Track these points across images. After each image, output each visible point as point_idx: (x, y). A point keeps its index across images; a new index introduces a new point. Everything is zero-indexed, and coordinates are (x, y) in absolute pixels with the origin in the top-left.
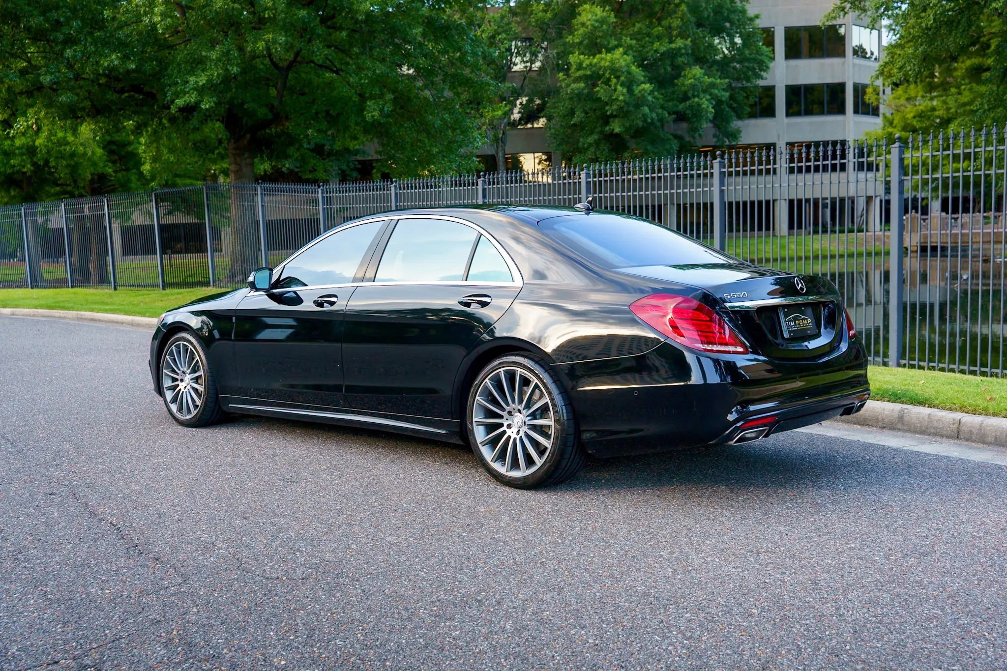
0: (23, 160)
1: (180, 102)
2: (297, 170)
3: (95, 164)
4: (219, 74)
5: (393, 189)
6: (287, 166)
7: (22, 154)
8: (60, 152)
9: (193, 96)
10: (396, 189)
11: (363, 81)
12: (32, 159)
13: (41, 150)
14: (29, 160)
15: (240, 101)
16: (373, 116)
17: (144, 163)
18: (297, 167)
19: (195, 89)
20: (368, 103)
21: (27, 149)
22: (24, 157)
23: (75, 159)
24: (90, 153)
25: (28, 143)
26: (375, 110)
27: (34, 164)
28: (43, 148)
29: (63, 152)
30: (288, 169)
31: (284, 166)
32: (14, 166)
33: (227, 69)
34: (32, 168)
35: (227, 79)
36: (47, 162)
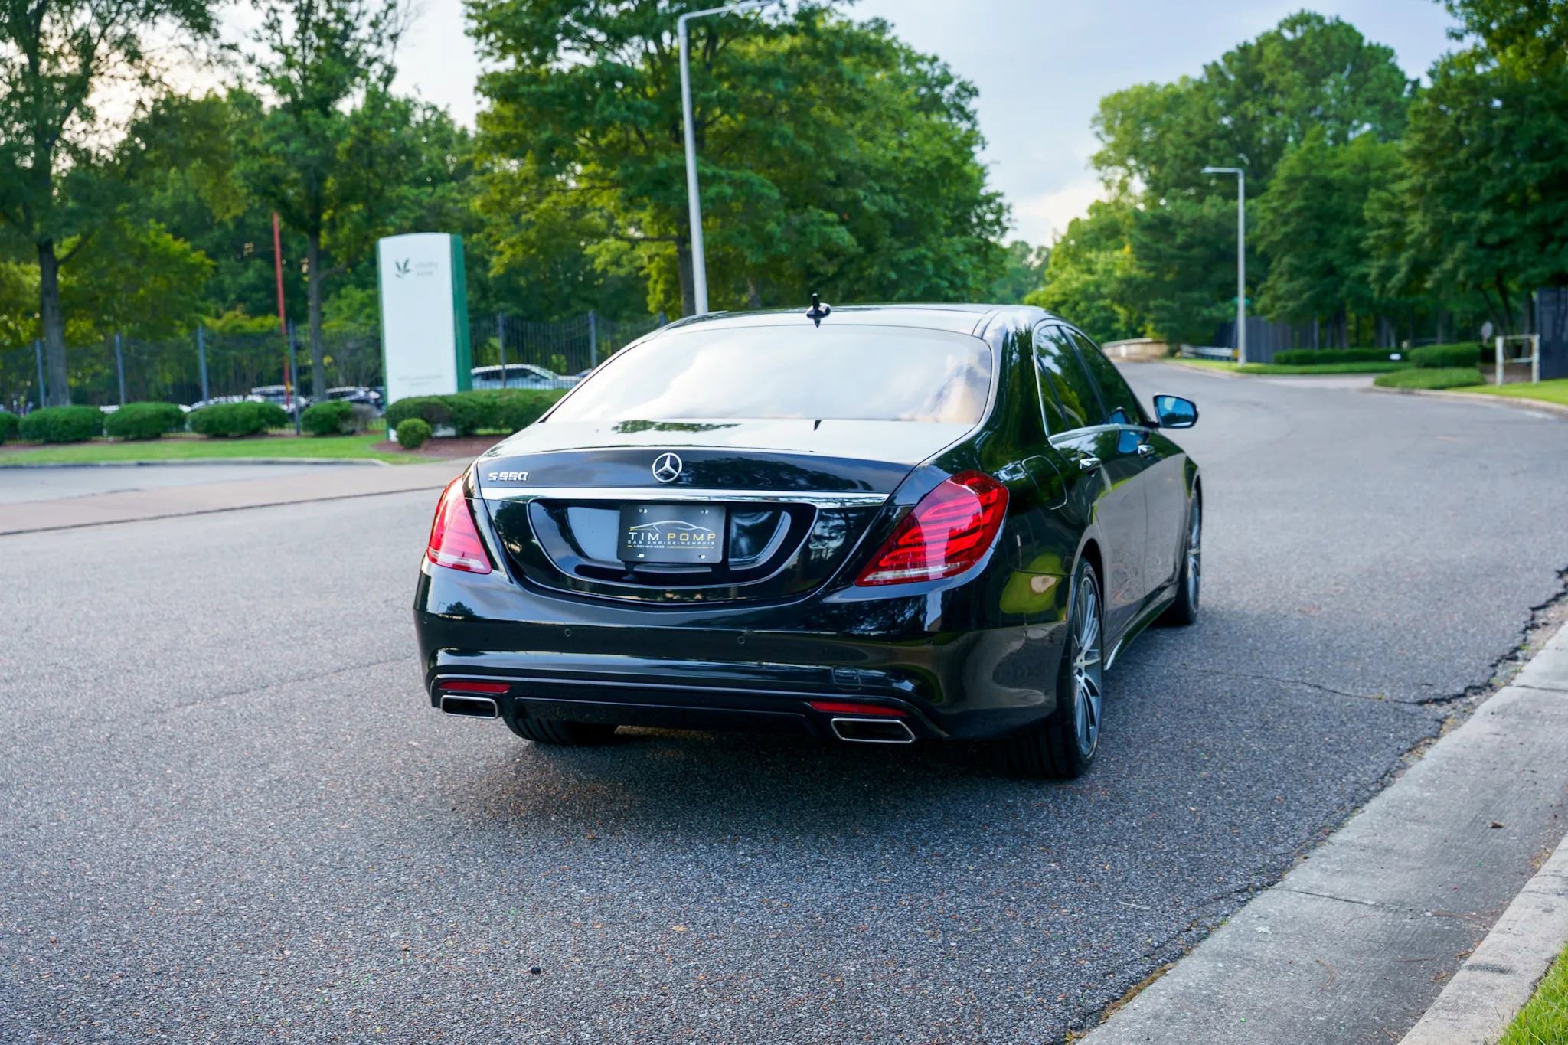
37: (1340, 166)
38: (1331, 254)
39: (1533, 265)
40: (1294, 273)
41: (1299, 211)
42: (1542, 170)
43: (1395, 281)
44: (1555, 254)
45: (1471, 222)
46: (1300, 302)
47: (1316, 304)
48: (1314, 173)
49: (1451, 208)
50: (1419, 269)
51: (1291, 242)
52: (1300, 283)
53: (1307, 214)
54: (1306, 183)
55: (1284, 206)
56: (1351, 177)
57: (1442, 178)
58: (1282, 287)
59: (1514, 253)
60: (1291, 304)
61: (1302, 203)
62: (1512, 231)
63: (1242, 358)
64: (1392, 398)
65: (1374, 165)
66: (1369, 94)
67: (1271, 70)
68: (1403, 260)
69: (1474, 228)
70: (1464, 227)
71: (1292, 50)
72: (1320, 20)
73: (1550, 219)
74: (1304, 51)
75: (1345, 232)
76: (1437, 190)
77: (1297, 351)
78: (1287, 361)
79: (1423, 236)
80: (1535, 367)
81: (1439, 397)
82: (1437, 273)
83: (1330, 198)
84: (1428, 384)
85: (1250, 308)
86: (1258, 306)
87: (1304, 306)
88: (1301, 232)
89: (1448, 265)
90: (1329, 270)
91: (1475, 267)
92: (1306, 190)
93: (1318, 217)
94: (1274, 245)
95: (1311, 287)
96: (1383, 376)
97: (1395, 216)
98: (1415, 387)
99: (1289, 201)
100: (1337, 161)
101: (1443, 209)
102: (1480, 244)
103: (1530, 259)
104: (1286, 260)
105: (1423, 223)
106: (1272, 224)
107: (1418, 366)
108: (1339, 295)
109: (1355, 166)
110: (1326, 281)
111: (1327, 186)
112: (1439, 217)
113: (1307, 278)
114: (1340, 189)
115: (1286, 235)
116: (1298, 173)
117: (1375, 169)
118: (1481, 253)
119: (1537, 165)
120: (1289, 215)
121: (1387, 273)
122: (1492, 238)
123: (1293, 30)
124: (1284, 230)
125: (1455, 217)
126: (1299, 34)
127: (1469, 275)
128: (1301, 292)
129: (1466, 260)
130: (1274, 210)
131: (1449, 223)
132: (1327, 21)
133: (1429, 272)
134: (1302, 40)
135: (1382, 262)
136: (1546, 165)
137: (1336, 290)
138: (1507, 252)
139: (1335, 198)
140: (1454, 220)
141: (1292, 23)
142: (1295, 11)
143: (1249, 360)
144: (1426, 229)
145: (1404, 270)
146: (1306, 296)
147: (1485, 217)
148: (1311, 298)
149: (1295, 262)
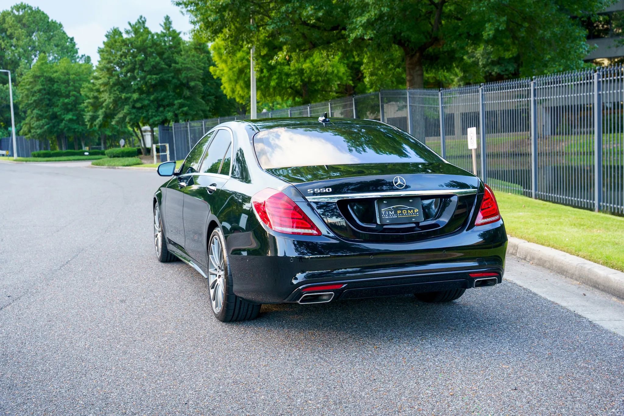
0: (296, 79)
1: (353, 36)
2: (502, 73)
3: (340, 78)
4: (375, 15)
5: (480, 91)
6: (495, 70)
7: (295, 75)
8: (318, 72)
9: (360, 31)
10: (482, 91)
11: (481, 9)
12: (301, 78)
13: (306, 72)
14: (300, 78)
15: (399, 31)
16: (489, 35)
17: (365, 77)
18: (503, 71)
19: (362, 26)
20: (487, 25)
21: (299, 72)
22: (297, 77)
23: (328, 76)
24: (336, 72)
25: (299, 67)
26: (490, 30)
27: (302, 81)
28: (307, 69)
29: (320, 72)
30: (496, 73)
31: (493, 71)
32: (291, 82)
33: (381, 10)
34: (301, 84)
35: (381, 17)
36: (310, 78)
37: (56, 72)
38: (56, 109)
39: (155, 116)
40: (39, 118)
41: (40, 91)
42: (156, 78)
43: (98, 122)
44: (162, 112)
45: (129, 98)
46: (42, 130)
47: (50, 131)
48: (45, 74)
49: (121, 92)
50: (109, 116)
51: (37, 104)
52: (43, 121)
53: (44, 92)
54: (42, 79)
55: (32, 88)
56: (62, 77)
57: (116, 80)
58: (35, 124)
59: (147, 111)
60: (39, 131)
61: (41, 87)
62: (146, 102)
63: (15, 154)
64: (103, 170)
65: (71, 72)
66: (55, 42)
67: (10, 27)
68: (101, 112)
69: (131, 100)
70: (127, 99)
71: (19, 19)
72: (31, 8)
73: (160, 98)
74: (24, 21)
75: (61, 100)
76: (115, 85)
77: (43, 151)
78: (39, 156)
79: (110, 103)
80: (168, 156)
81: (129, 169)
82: (117, 118)
83: (53, 85)
84: (121, 164)
85: (17, 133)
86: (21, 132)
87: (45, 131)
88: (41, 100)
89: (120, 115)
90: (54, 116)
91: (133, 116)
92: (43, 81)
93: (48, 94)
94: (29, 105)
95: (48, 124)
96: (95, 161)
97: (96, 94)
98: (114, 165)
99: (35, 85)
100: (54, 69)
101: (117, 92)
102: (134, 107)
103: (154, 114)
104: (35, 111)
105: (110, 98)
106: (27, 96)
107: (111, 157)
108: (60, 127)
109: (63, 72)
110: (54, 121)
111: (51, 80)
112: (116, 95)
113: (46, 120)
114: (57, 82)
115: (35, 101)
116: (38, 74)
117: (72, 74)
118: (134, 111)
119: (154, 76)
120: (35, 92)
121: (93, 118)
122: (138, 105)
123: (18, 11)
124: (34, 98)
125: (123, 96)
126: (21, 13)
127: (131, 120)
128: (43, 126)
129: (129, 114)
130: (28, 89)
131: (121, 98)
132: (34, 9)
133: (114, 118)
134: (23, 16)
135: (91, 113)
136: (158, 77)
137: (58, 125)
138: (144, 111)
139: (56, 86)
140: (123, 97)
141: (18, 8)
142: (19, 3)
143: (18, 156)
144: (111, 100)
145: (101, 118)
146: (46, 127)
147: (135, 96)
148: (48, 128)
149: (39, 112)
